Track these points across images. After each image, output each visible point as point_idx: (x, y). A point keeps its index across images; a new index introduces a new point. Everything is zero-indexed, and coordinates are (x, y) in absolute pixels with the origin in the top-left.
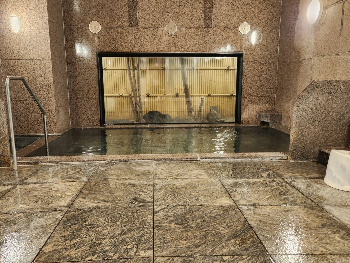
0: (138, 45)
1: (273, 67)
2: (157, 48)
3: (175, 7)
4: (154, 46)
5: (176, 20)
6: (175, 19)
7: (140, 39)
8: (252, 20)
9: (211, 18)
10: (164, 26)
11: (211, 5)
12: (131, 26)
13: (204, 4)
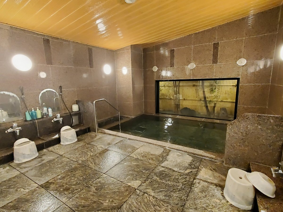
0: (174, 76)
2: (183, 77)
3: (195, 54)
9: (217, 58)
10: (188, 65)
11: (217, 50)
12: (171, 67)
13: (212, 50)
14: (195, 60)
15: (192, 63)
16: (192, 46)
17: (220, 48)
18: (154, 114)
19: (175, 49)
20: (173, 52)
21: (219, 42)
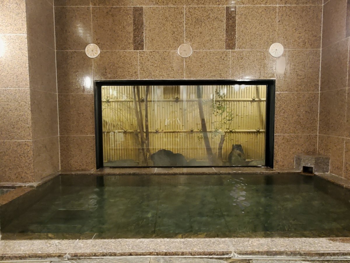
0: (144, 71)
1: (313, 98)
2: (167, 74)
3: (190, 25)
4: (163, 72)
5: (191, 40)
6: (189, 40)
7: (147, 63)
8: (285, 40)
9: (234, 38)
10: (176, 48)
11: (234, 22)
12: (136, 48)
13: (225, 21)
14: (191, 37)
15: (185, 45)
16: (185, 6)
17: (239, 18)
18: (93, 171)
19: (144, 6)
20: (141, 14)
21: (237, 6)
